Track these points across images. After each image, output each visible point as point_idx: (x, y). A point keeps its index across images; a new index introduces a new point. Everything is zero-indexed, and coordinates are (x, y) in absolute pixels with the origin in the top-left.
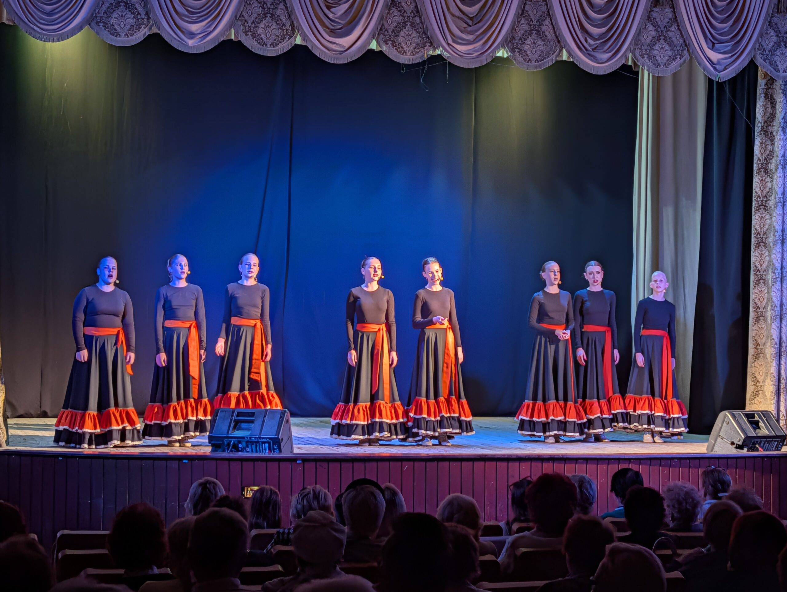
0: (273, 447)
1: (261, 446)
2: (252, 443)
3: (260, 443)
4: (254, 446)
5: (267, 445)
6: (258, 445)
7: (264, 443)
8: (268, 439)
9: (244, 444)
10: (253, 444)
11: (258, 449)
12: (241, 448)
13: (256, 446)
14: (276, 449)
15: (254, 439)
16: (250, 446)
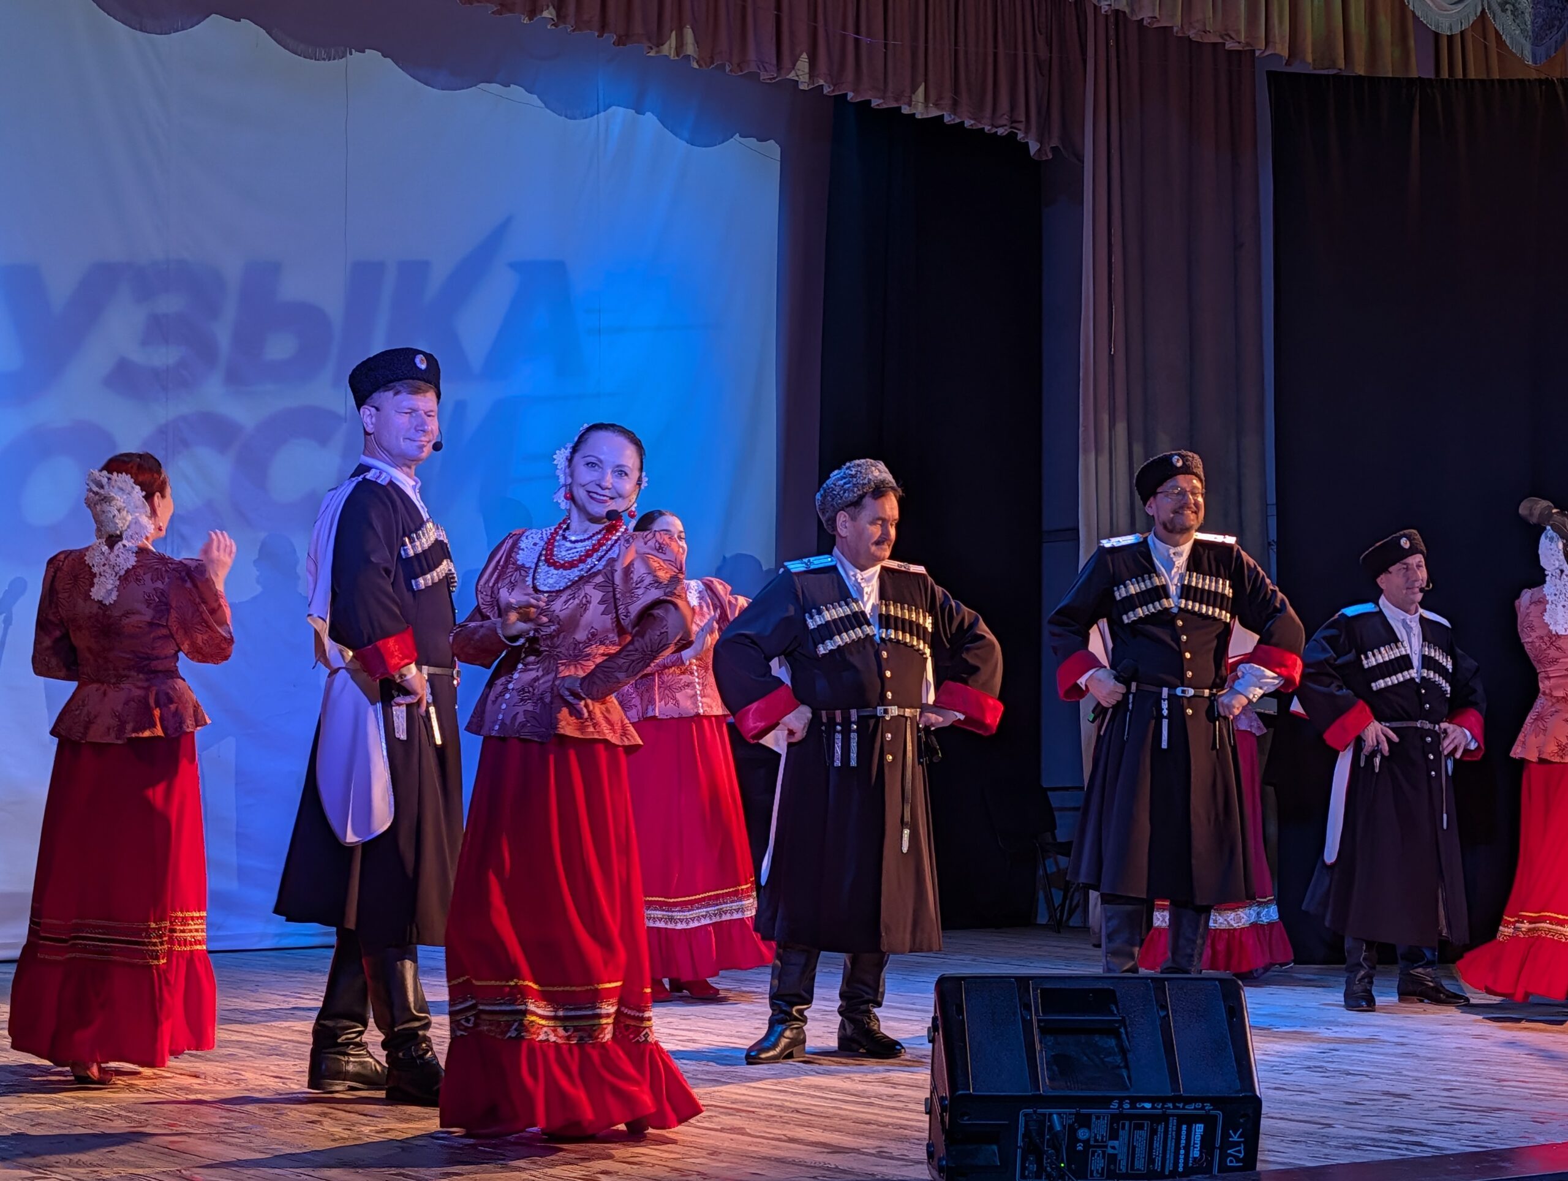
0: (1225, 1135)
1: (1172, 1134)
2: (1138, 1121)
3: (1173, 1122)
4: (1141, 1136)
5: (1199, 1129)
6: (1161, 1129)
7: (1190, 1120)
8: (1208, 1106)
9: (1101, 1128)
10: (1140, 1127)
11: (1158, 1145)
12: (1086, 1142)
13: (1154, 1132)
14: (1238, 1144)
15: (1148, 1105)
16: (1123, 1134)
